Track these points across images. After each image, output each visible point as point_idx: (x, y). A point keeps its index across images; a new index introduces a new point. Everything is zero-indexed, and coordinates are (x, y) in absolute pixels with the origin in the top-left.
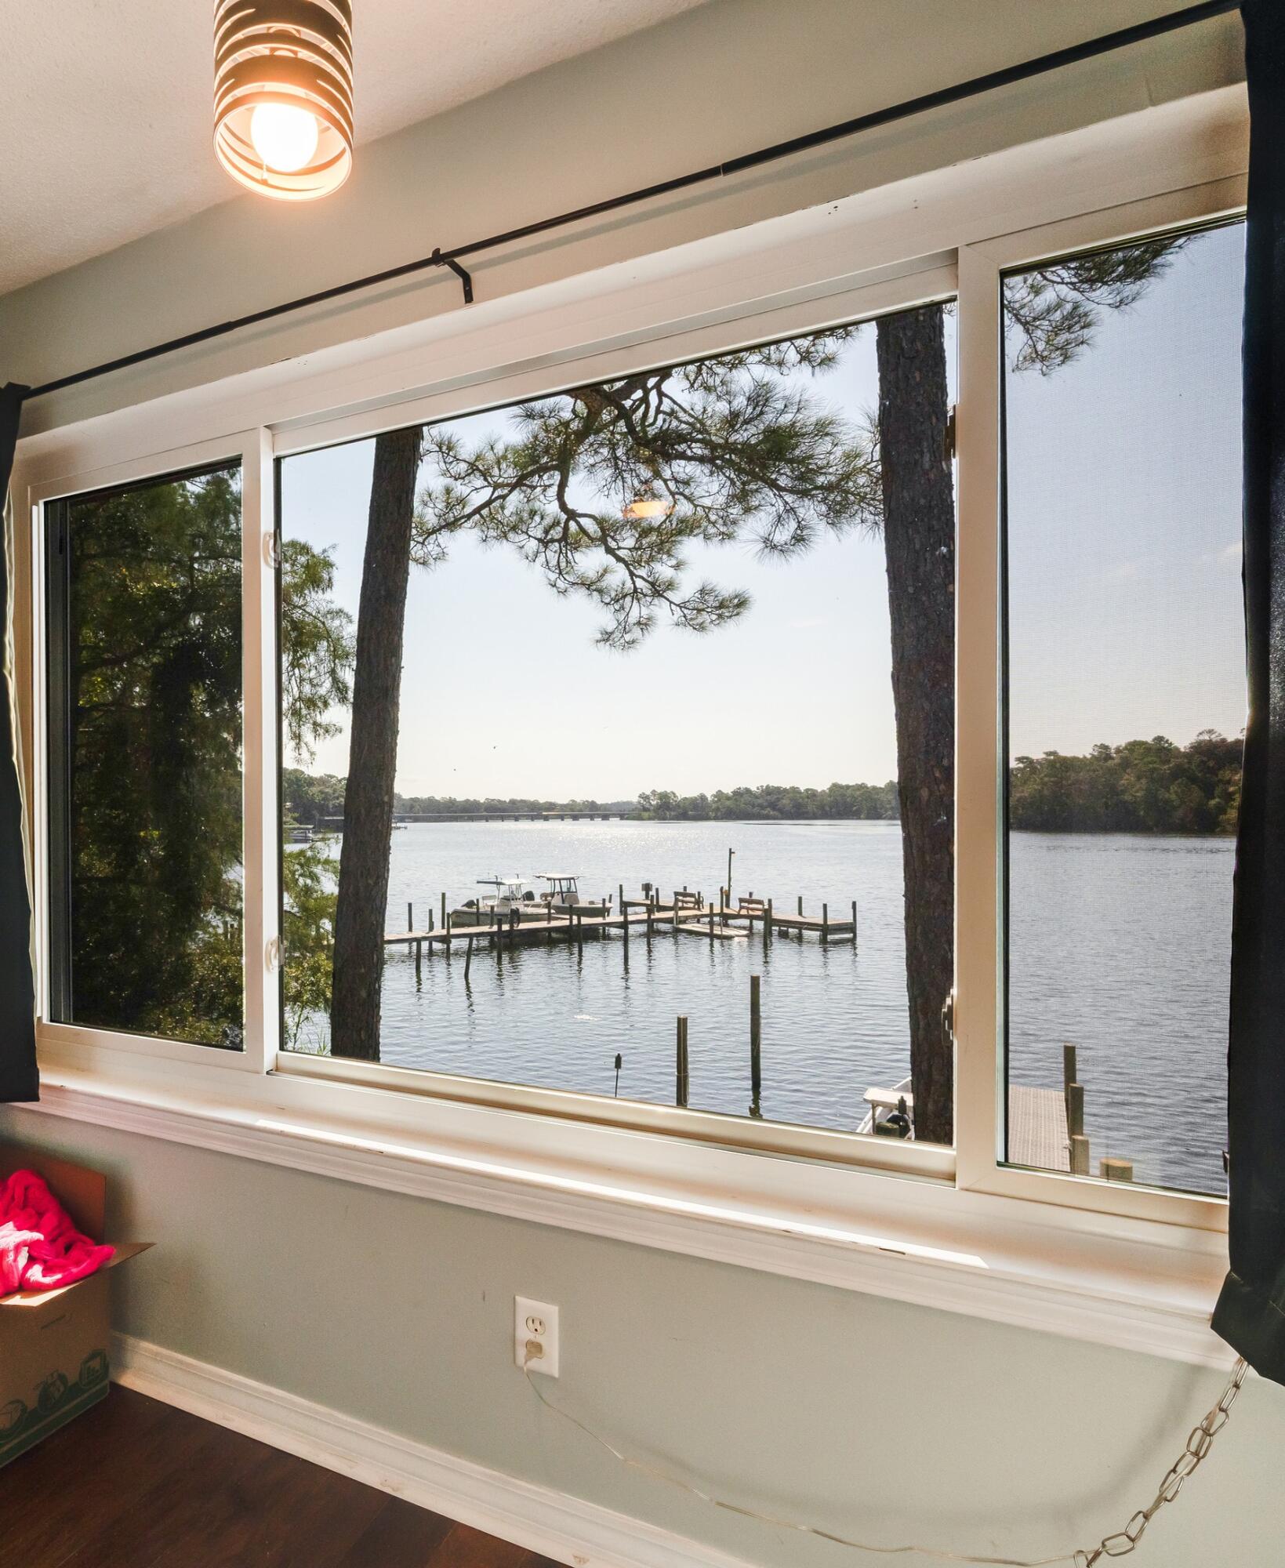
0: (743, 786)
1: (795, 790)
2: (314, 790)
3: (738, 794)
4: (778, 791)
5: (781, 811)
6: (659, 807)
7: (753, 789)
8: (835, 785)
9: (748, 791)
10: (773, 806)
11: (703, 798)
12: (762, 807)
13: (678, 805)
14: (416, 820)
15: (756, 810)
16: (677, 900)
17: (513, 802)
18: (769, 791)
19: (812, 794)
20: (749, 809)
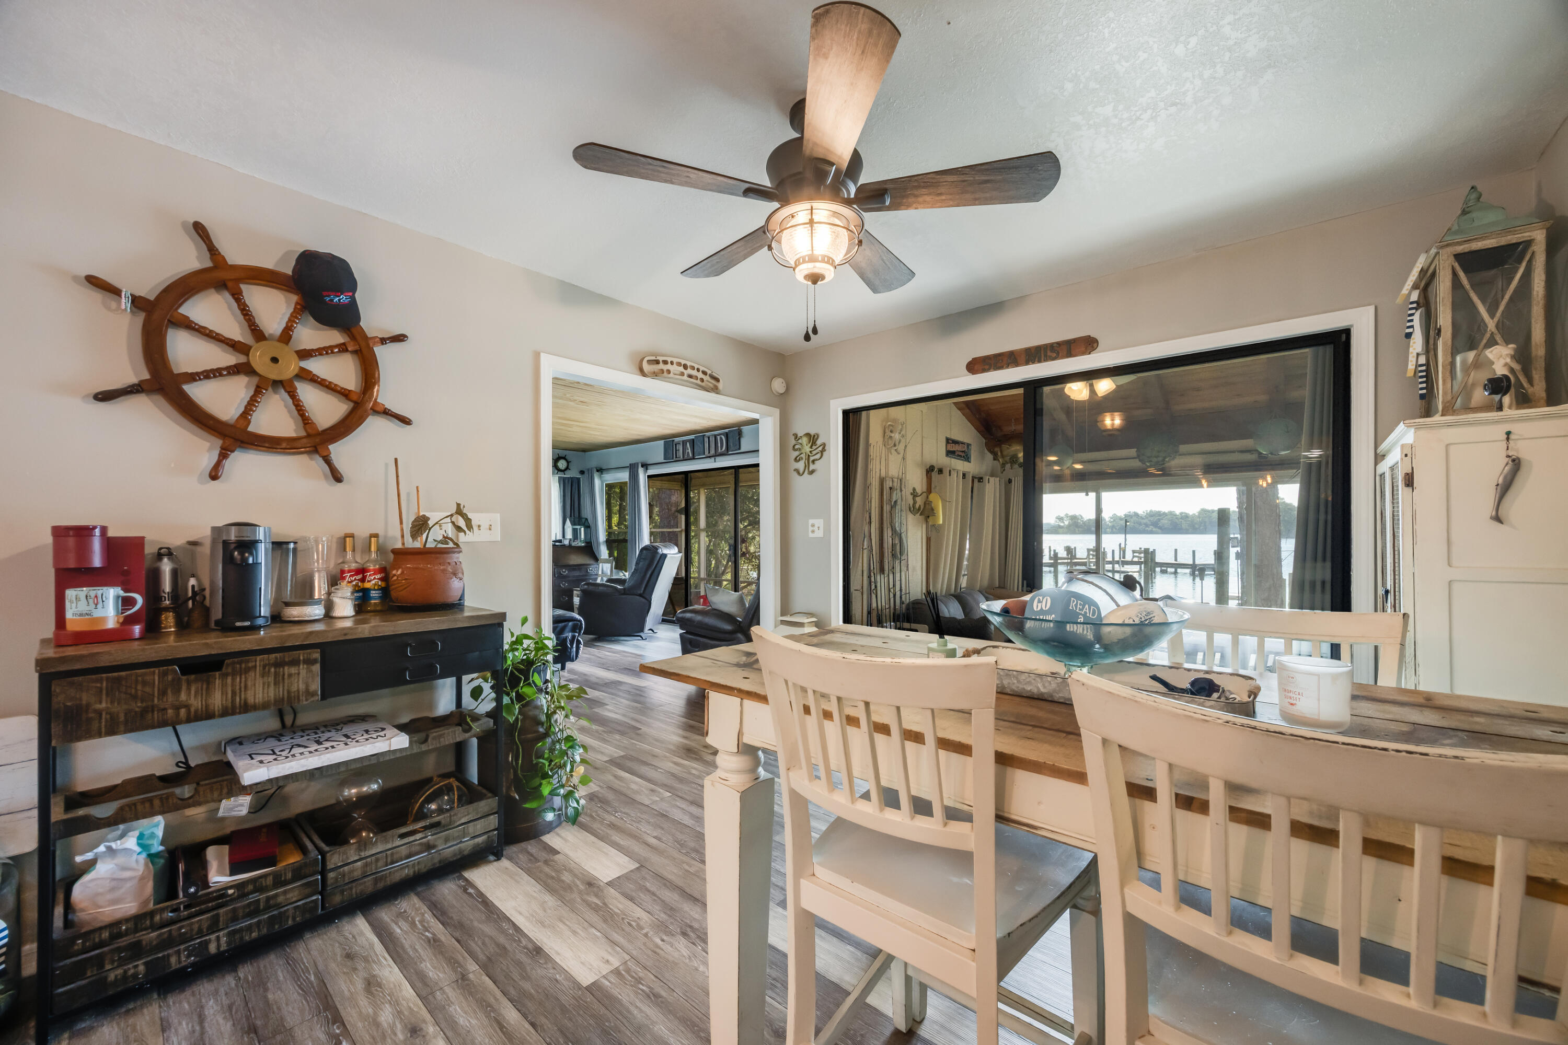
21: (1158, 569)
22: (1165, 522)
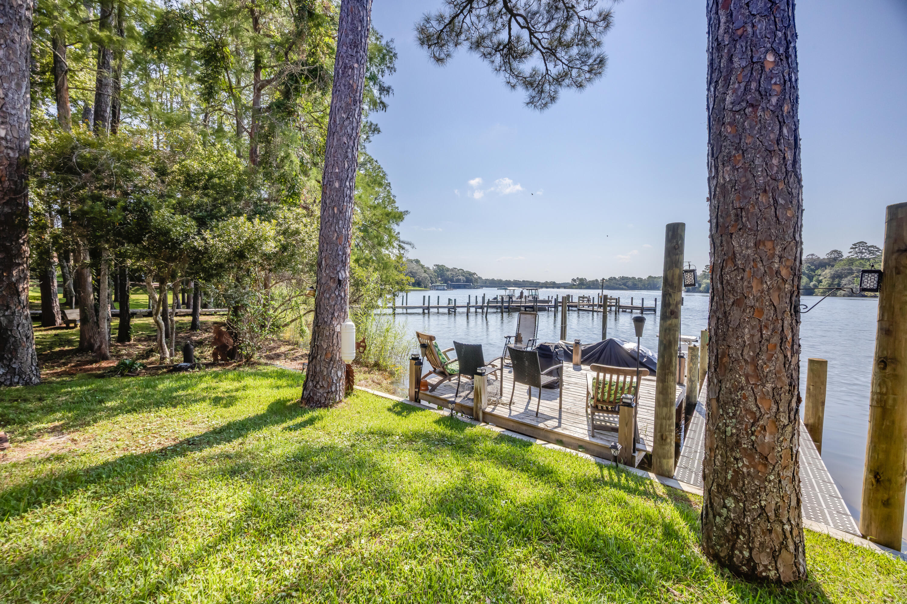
0: (613, 276)
1: (634, 278)
2: (449, 273)
3: (611, 279)
4: (627, 278)
5: (627, 286)
6: (579, 284)
7: (617, 277)
8: (650, 277)
9: (615, 278)
10: (625, 284)
11: (597, 280)
12: (620, 285)
13: (587, 283)
14: (487, 287)
15: (617, 286)
16: (579, 300)
17: (524, 281)
18: (623, 278)
19: (640, 280)
20: (615, 285)
21: (621, 310)
22: (630, 283)
